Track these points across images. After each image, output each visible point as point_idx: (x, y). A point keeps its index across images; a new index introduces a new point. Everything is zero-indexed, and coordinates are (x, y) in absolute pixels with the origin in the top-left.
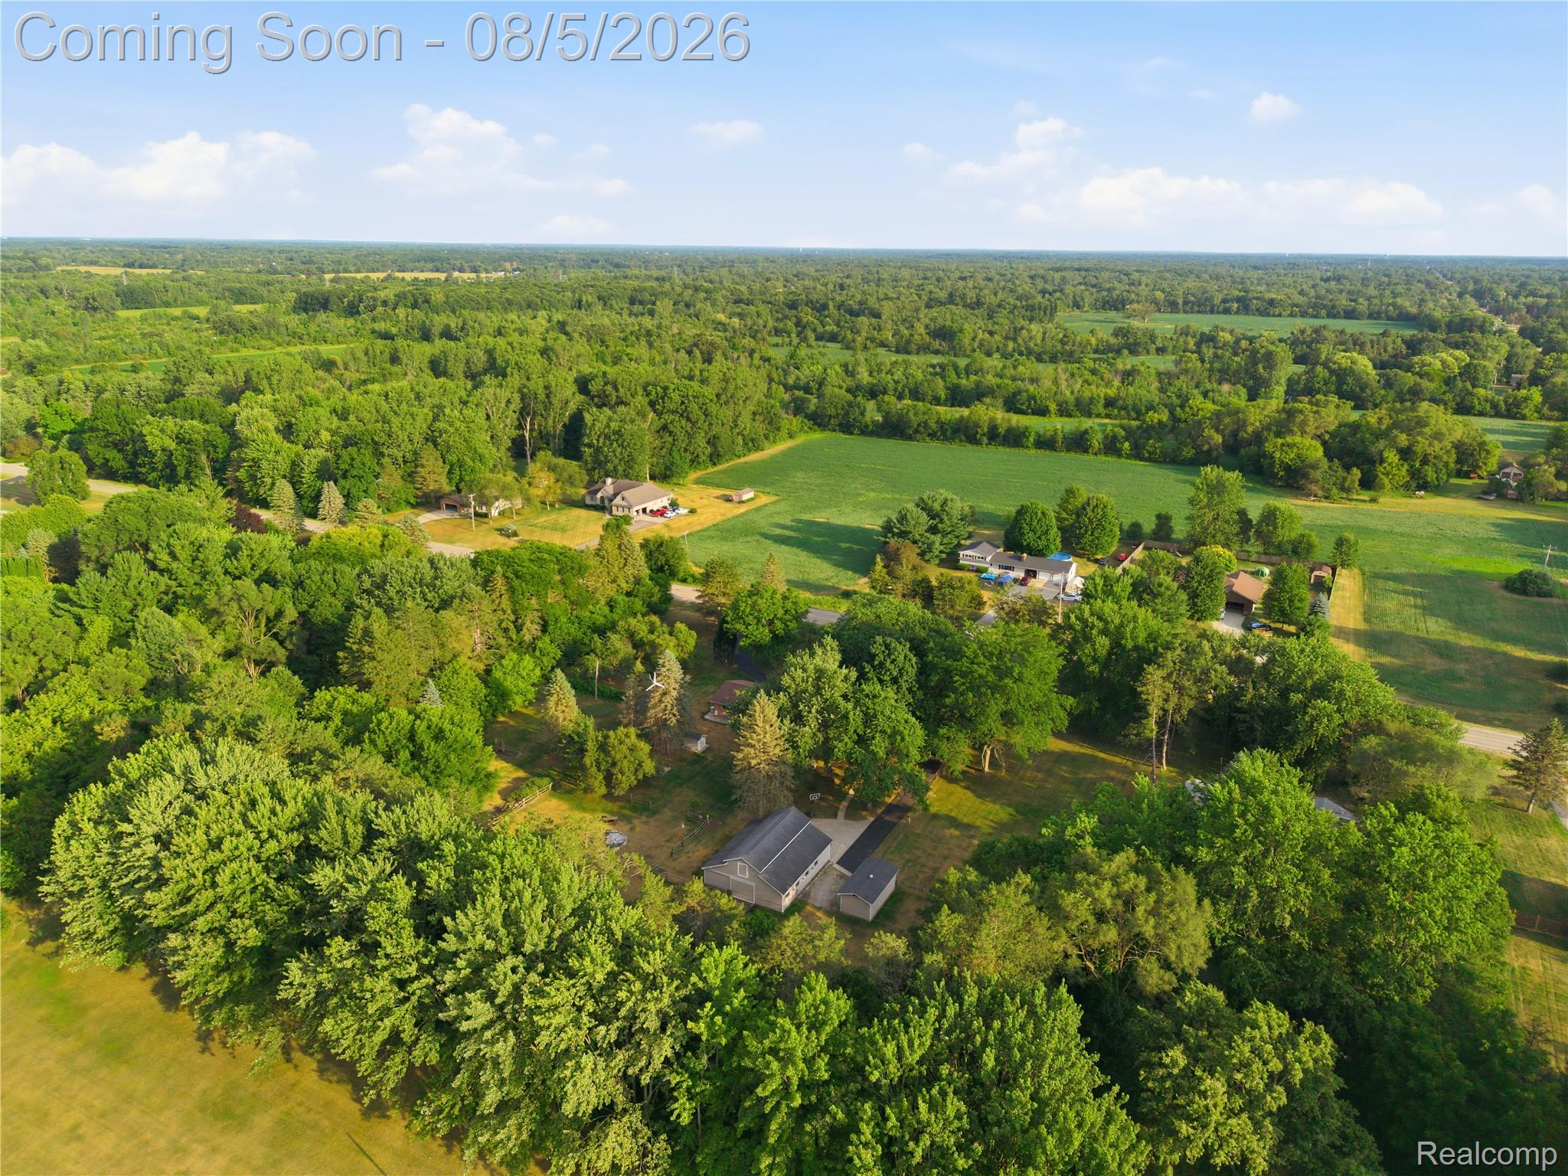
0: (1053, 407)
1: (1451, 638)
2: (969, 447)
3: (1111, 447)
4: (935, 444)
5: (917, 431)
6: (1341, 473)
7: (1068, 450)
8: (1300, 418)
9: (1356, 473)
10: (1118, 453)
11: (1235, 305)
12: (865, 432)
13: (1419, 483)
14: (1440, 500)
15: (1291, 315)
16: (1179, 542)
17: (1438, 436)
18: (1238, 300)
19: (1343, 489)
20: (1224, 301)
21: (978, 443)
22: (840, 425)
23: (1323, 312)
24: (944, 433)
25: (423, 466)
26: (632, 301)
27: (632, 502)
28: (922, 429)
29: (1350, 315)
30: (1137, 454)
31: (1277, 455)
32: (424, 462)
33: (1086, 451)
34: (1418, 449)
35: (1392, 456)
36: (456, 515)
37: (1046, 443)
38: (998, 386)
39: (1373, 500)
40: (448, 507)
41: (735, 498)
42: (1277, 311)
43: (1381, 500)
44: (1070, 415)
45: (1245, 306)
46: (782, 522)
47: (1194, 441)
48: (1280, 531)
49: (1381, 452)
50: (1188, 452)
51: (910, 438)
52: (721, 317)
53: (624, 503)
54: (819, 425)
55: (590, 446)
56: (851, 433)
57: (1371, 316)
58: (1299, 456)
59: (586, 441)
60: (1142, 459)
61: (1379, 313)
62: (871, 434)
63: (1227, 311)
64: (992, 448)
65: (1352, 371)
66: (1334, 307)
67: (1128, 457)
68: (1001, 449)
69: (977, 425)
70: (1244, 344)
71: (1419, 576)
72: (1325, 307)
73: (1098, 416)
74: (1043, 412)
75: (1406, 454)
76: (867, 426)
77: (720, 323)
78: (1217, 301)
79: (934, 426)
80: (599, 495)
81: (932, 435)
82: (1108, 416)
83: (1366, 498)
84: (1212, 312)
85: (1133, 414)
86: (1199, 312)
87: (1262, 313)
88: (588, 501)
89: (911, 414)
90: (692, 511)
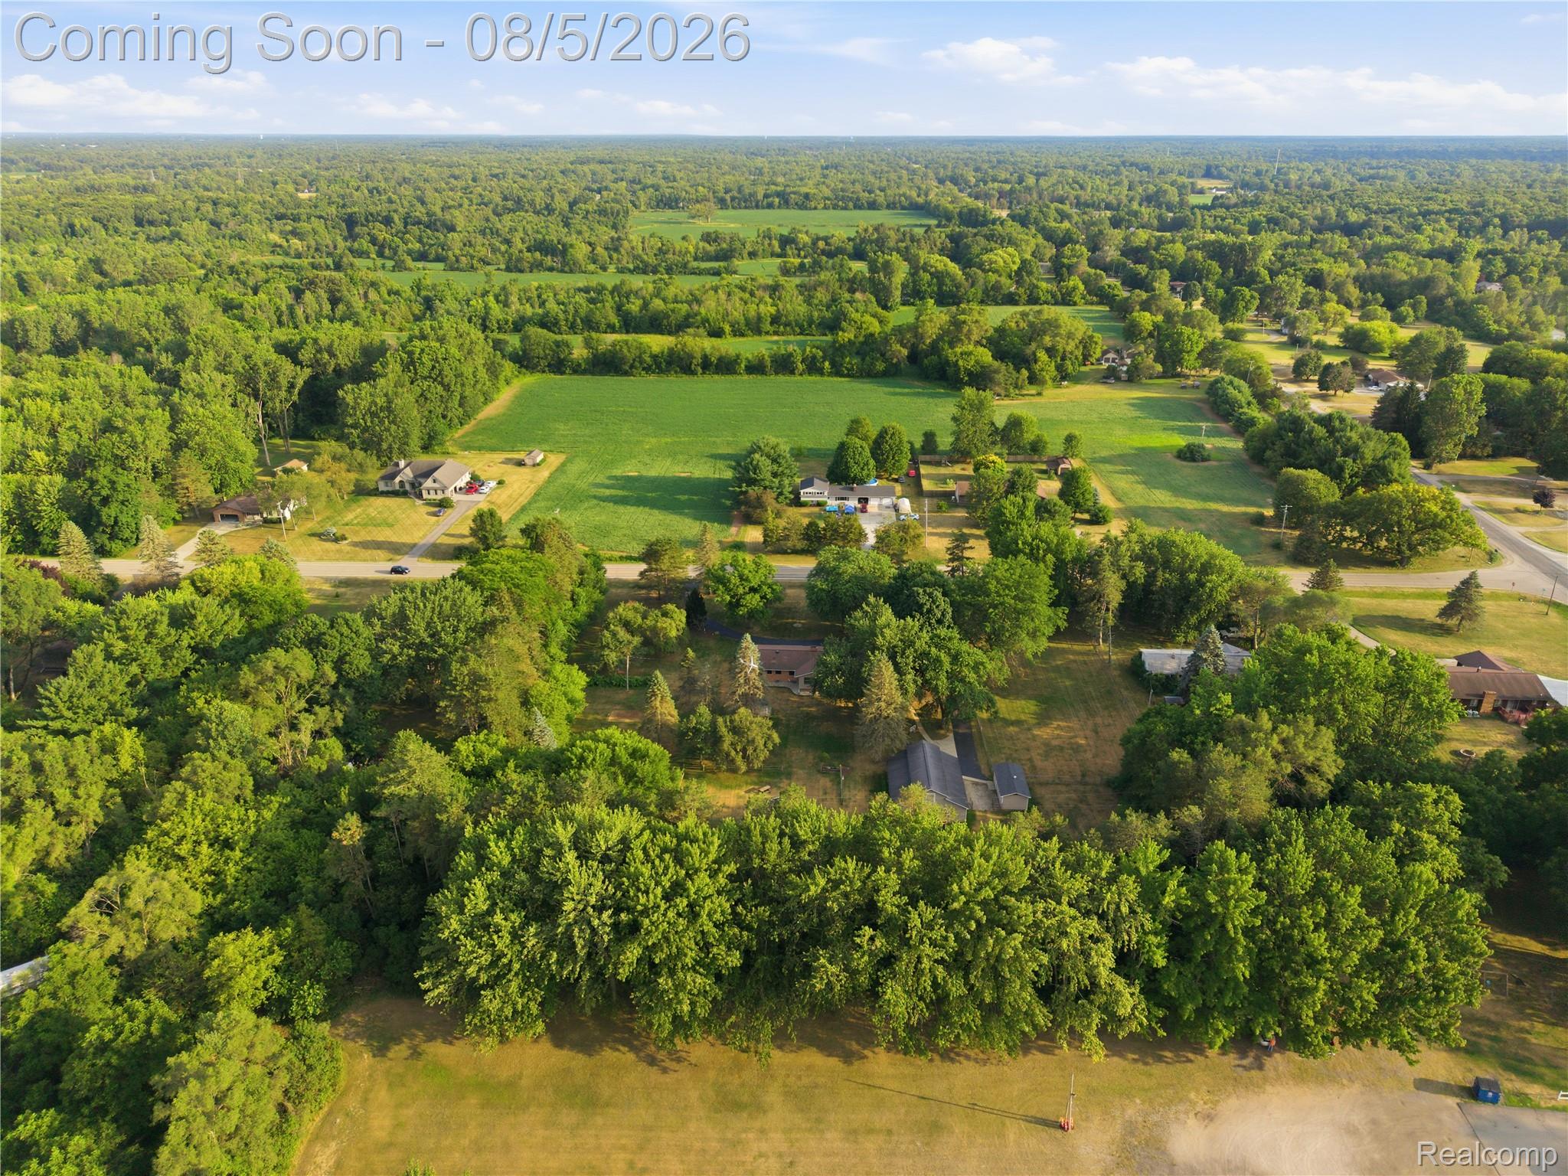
0: (727, 328)
1: (1178, 504)
2: (685, 377)
3: (813, 367)
4: (652, 377)
5: (632, 367)
6: (1015, 374)
7: (777, 373)
8: (966, 329)
9: (1025, 373)
10: (820, 372)
11: (777, 200)
12: (577, 370)
13: (1063, 376)
14: (1079, 388)
15: (825, 208)
16: (944, 453)
17: (1070, 336)
18: (778, 194)
19: (1016, 386)
20: (766, 196)
21: (693, 373)
22: (549, 365)
23: (851, 205)
24: (659, 366)
25: (184, 476)
26: (139, 222)
27: (445, 483)
28: (637, 364)
29: (873, 206)
30: (837, 372)
31: (961, 363)
32: (184, 470)
33: (792, 372)
34: (1060, 348)
35: (1042, 356)
36: (241, 526)
37: (756, 368)
38: (673, 311)
39: (1039, 394)
40: (224, 517)
41: (527, 461)
42: (813, 204)
43: (1045, 393)
44: (742, 335)
45: (785, 200)
46: (598, 481)
47: (883, 355)
48: (1025, 435)
49: (1034, 354)
50: (880, 366)
51: (626, 374)
52: (275, 238)
53: (436, 485)
54: (527, 367)
55: (355, 426)
56: (563, 373)
57: (888, 207)
58: (977, 362)
59: (350, 421)
60: (842, 375)
61: (894, 203)
62: (584, 372)
63: (770, 206)
64: (707, 377)
65: (948, 273)
66: (858, 199)
67: (830, 374)
68: (716, 377)
69: (691, 356)
70: (821, 244)
71: (1120, 456)
72: (851, 199)
73: (767, 333)
74: (717, 333)
75: (1051, 351)
76: (579, 365)
77: (276, 245)
78: (760, 197)
79: (648, 360)
80: (398, 480)
81: (648, 369)
82: (776, 333)
83: (1034, 392)
84: (757, 207)
85: (797, 330)
86: (746, 208)
87: (802, 207)
88: (382, 487)
89: (625, 350)
90: (500, 483)
